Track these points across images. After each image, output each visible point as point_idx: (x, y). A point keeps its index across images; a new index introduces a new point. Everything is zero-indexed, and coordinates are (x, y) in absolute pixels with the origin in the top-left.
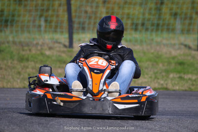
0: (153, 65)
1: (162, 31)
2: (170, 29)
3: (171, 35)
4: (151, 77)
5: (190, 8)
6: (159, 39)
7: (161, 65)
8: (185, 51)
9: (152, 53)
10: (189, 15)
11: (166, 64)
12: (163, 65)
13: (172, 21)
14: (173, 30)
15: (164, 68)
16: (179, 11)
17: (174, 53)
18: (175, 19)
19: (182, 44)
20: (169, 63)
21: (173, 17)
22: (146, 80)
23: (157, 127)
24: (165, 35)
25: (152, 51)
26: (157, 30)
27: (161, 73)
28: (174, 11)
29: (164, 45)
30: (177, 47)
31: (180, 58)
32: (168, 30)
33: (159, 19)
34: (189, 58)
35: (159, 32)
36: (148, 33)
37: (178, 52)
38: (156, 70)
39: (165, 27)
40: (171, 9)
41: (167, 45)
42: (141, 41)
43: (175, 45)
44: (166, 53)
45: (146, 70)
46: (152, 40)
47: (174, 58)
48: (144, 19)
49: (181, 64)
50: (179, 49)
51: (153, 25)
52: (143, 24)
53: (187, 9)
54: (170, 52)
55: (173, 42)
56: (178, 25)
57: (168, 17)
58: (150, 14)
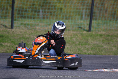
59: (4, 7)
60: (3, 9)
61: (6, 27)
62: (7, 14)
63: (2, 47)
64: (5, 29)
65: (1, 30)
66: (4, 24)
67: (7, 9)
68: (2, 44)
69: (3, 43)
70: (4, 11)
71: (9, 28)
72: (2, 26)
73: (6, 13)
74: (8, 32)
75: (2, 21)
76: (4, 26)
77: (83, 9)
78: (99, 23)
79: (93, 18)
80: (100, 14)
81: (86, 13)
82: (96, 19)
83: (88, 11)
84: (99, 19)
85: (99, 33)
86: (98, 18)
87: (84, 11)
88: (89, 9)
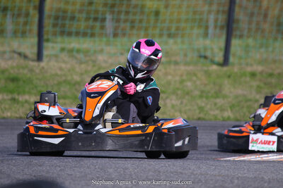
59: (20, 9)
60: (19, 15)
61: (25, 57)
62: (28, 28)
63: (15, 105)
64: (22, 61)
65: (15, 64)
66: (21, 50)
67: (27, 15)
68: (17, 97)
69: (18, 94)
70: (22, 20)
71: (33, 60)
72: (16, 56)
73: (26, 24)
74: (31, 70)
75: (15, 44)
76: (20, 54)
77: (209, 12)
78: (247, 46)
79: (234, 33)
80: (250, 23)
81: (216, 20)
82: (241, 37)
83: (222, 18)
84: (248, 37)
85: (249, 69)
86: (245, 33)
87: (212, 17)
88: (223, 12)
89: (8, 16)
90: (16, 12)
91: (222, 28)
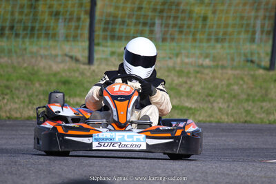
0: (26, 84)
1: (39, 37)
2: (50, 35)
3: (51, 43)
4: (24, 102)
5: (77, 5)
6: (34, 49)
7: (37, 85)
8: (70, 64)
9: (25, 68)
10: (75, 16)
11: (44, 83)
12: (41, 85)
13: (52, 23)
14: (54, 36)
15: (42, 89)
16: (61, 9)
17: (55, 68)
18: (57, 20)
19: (66, 55)
20: (49, 82)
21: (53, 18)
22: (17, 106)
23: (31, 172)
24: (43, 42)
25: (25, 65)
26: (32, 36)
27: (37, 96)
28: (54, 9)
29: (42, 57)
30: (59, 59)
31: (63, 74)
32: (47, 35)
33: (35, 20)
34: (77, 74)
35: (35, 39)
36: (20, 40)
37: (62, 66)
38: (30, 92)
39: (43, 32)
40: (51, 7)
41: (45, 57)
42: (10, 51)
43: (56, 56)
44: (44, 68)
45: (17, 92)
46: (25, 49)
47: (55, 75)
48: (13, 20)
49: (66, 83)
50: (63, 62)
51: (25, 29)
52: (12, 28)
53: (73, 6)
54: (50, 67)
55: (53, 52)
56: (61, 29)
57: (46, 17)
58: (21, 13)
59: (71, 14)
60: (71, 20)
61: (77, 60)
62: (79, 31)
64: (74, 65)
65: (66, 68)
66: (73, 53)
67: (79, 19)
68: (68, 99)
69: (70, 97)
70: (73, 24)
71: (84, 64)
72: (67, 59)
73: (77, 28)
74: (82, 74)
75: (67, 48)
76: (71, 57)
77: (256, 18)
81: (263, 26)
83: (269, 24)
87: (259, 22)
88: (270, 18)
89: (60, 20)
90: (68, 17)
91: (268, 33)
